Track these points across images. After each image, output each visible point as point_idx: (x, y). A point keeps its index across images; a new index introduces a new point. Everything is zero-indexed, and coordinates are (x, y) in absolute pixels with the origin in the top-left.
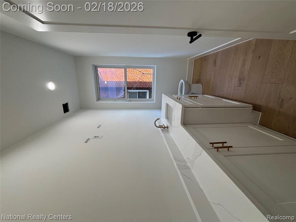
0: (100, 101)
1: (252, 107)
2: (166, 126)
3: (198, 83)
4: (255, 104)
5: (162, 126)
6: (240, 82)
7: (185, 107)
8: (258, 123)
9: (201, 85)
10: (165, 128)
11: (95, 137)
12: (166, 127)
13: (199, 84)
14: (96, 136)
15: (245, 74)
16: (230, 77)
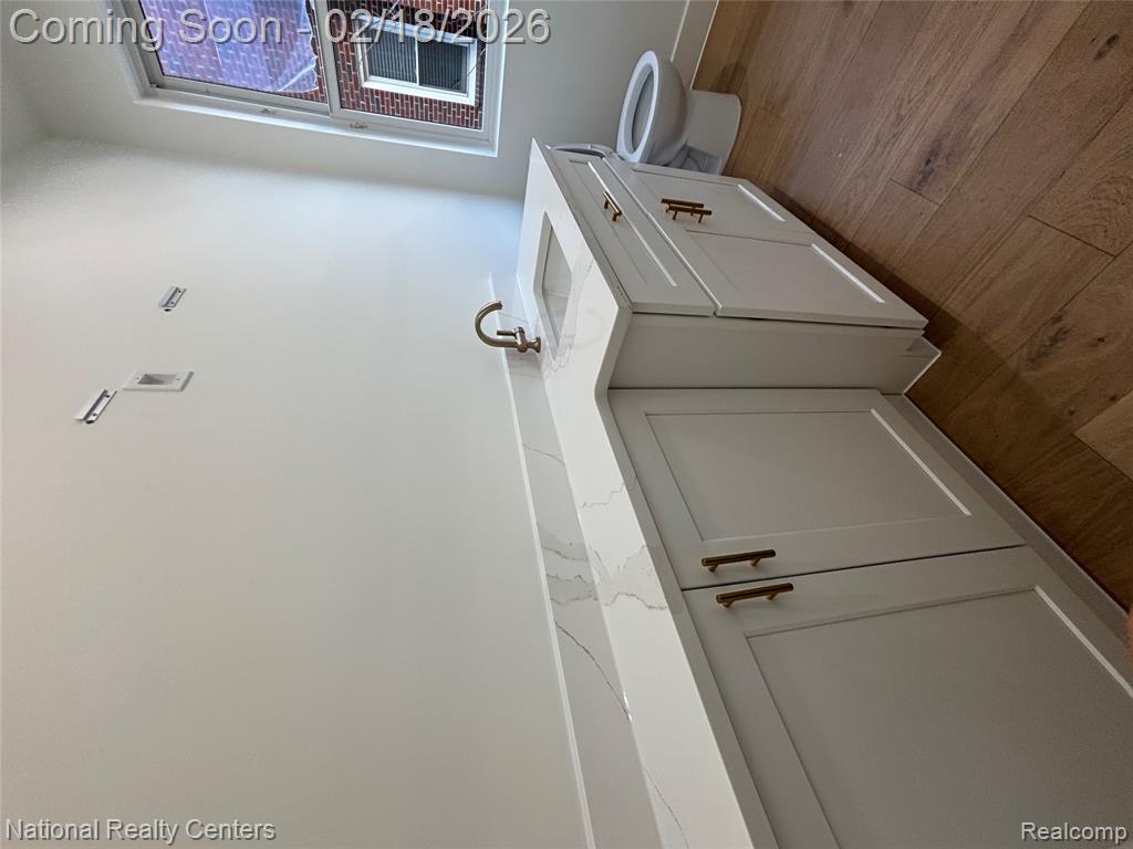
0: (163, 98)
1: (924, 329)
2: (531, 338)
3: (727, 92)
4: (938, 304)
5: (514, 335)
6: (928, 168)
7: (634, 313)
8: (905, 391)
9: (739, 108)
10: (523, 348)
11: (149, 380)
12: (530, 345)
13: (730, 96)
14: (150, 372)
15: (976, 126)
16: (893, 118)
